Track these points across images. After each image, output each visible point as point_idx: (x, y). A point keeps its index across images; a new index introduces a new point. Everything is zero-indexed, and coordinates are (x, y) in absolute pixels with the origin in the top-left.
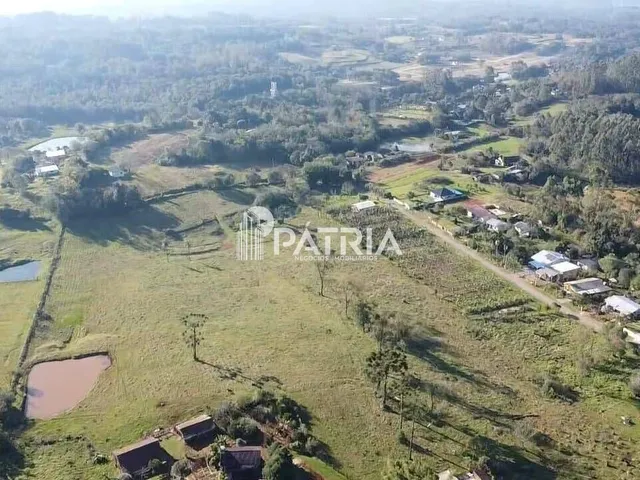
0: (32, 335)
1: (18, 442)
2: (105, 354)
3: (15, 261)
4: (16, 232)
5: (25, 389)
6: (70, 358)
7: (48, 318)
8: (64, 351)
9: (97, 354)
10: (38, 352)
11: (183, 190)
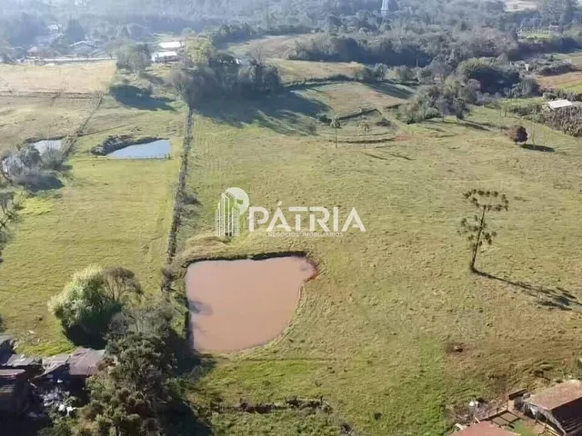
0: (177, 222)
1: (193, 398)
2: (301, 254)
3: (139, 138)
4: (135, 111)
5: (183, 299)
6: (245, 257)
7: (195, 202)
8: (231, 245)
9: (288, 254)
10: (193, 245)
11: (326, 80)
